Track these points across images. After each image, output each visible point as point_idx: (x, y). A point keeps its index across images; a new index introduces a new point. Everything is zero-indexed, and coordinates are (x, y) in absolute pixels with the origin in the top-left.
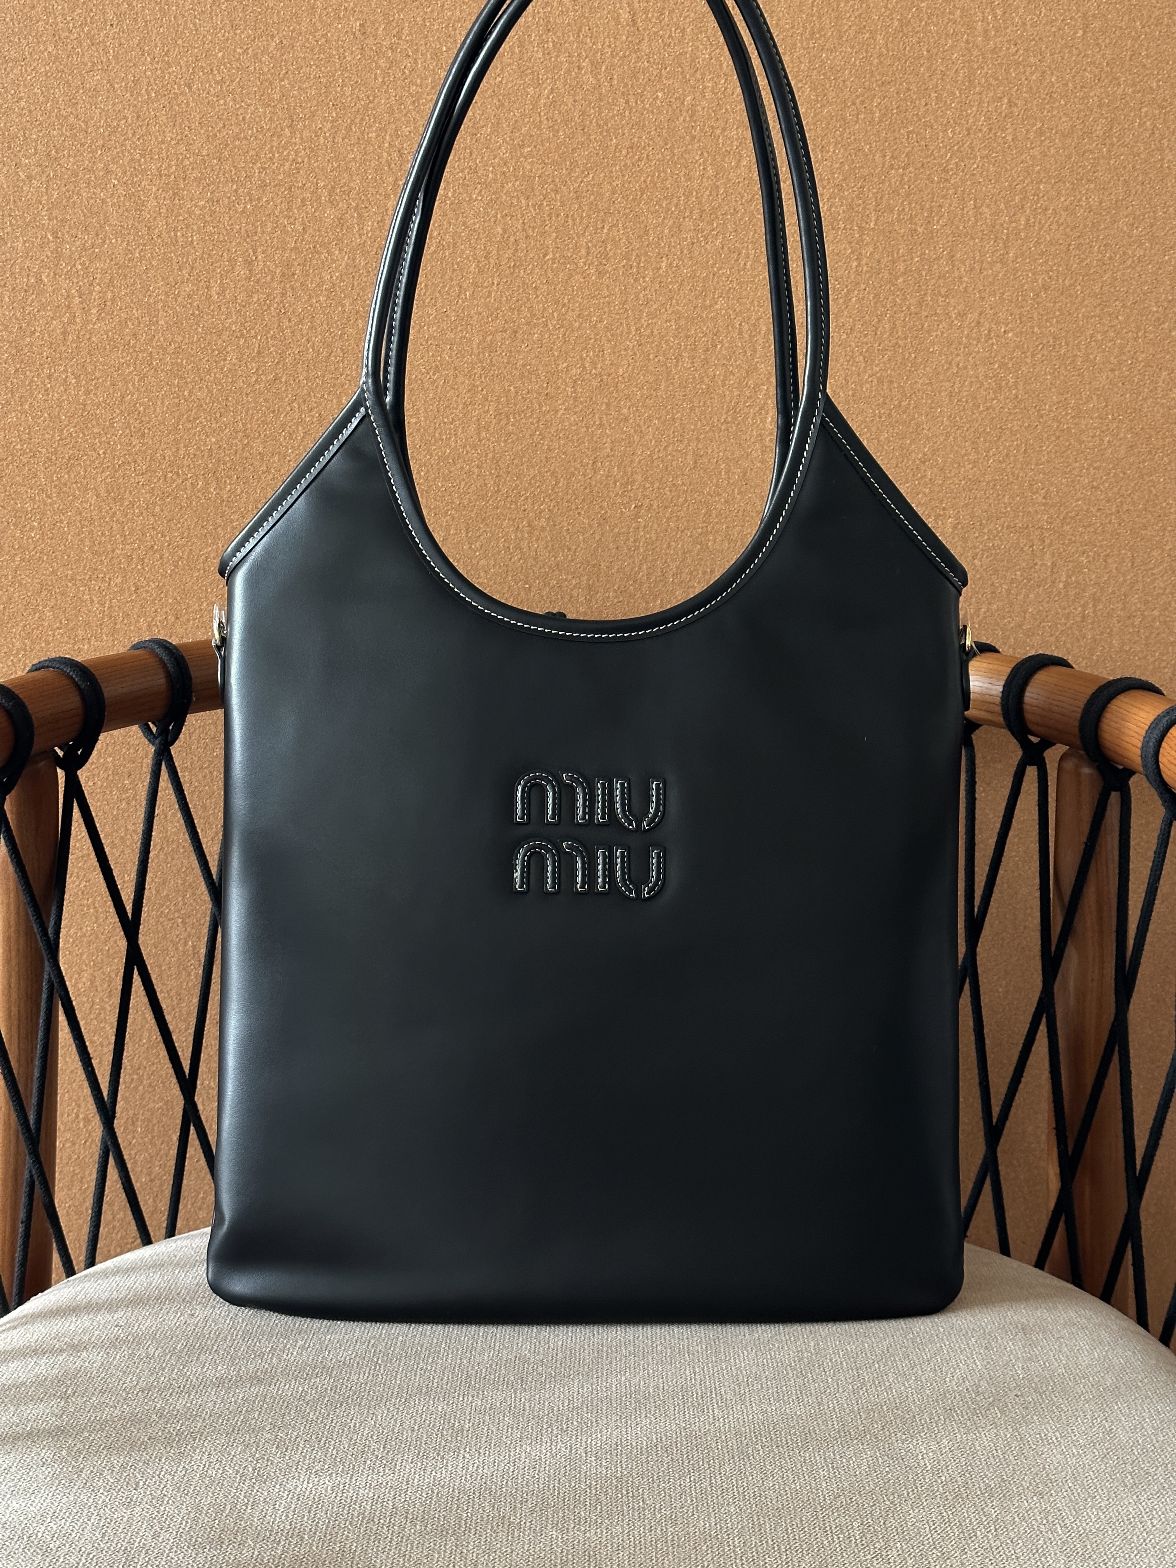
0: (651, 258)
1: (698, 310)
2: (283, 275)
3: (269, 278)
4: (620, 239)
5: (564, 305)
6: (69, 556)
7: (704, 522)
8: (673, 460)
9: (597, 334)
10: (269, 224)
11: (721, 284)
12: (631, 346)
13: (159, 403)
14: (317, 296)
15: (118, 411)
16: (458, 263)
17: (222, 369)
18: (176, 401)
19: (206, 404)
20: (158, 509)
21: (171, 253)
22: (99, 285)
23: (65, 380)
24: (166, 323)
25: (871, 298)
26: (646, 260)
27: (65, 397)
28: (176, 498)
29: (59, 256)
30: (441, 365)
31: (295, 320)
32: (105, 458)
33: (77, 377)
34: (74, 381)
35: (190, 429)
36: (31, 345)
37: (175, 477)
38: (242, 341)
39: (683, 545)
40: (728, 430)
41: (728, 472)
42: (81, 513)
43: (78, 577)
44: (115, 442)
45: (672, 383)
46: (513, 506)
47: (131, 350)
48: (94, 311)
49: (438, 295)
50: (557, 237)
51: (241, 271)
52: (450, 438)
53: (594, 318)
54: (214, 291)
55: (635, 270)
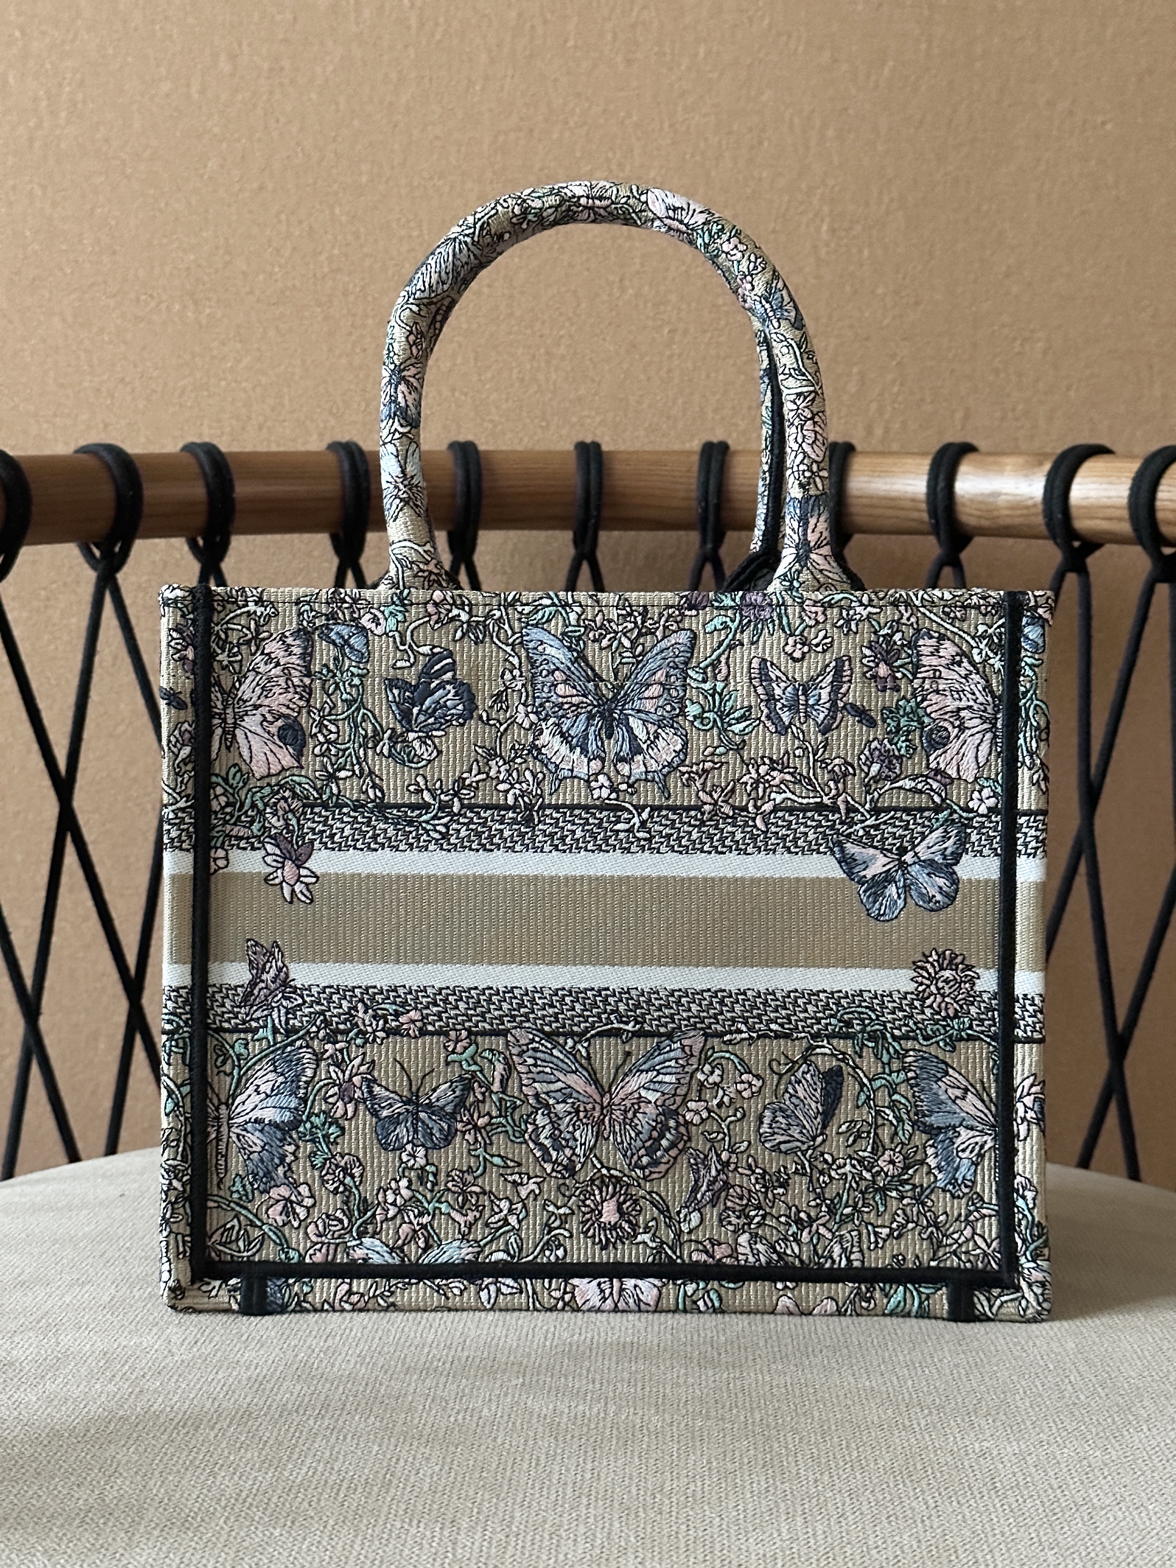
2: (271, 70)
3: (255, 74)
9: (624, 132)
17: (202, 176)
18: (151, 213)
22: (69, 84)
33: (44, 188)
34: (40, 193)
38: (224, 145)
46: (529, 332)
48: (63, 114)
51: (224, 66)
53: (622, 114)
54: (194, 90)
55: (668, 57)
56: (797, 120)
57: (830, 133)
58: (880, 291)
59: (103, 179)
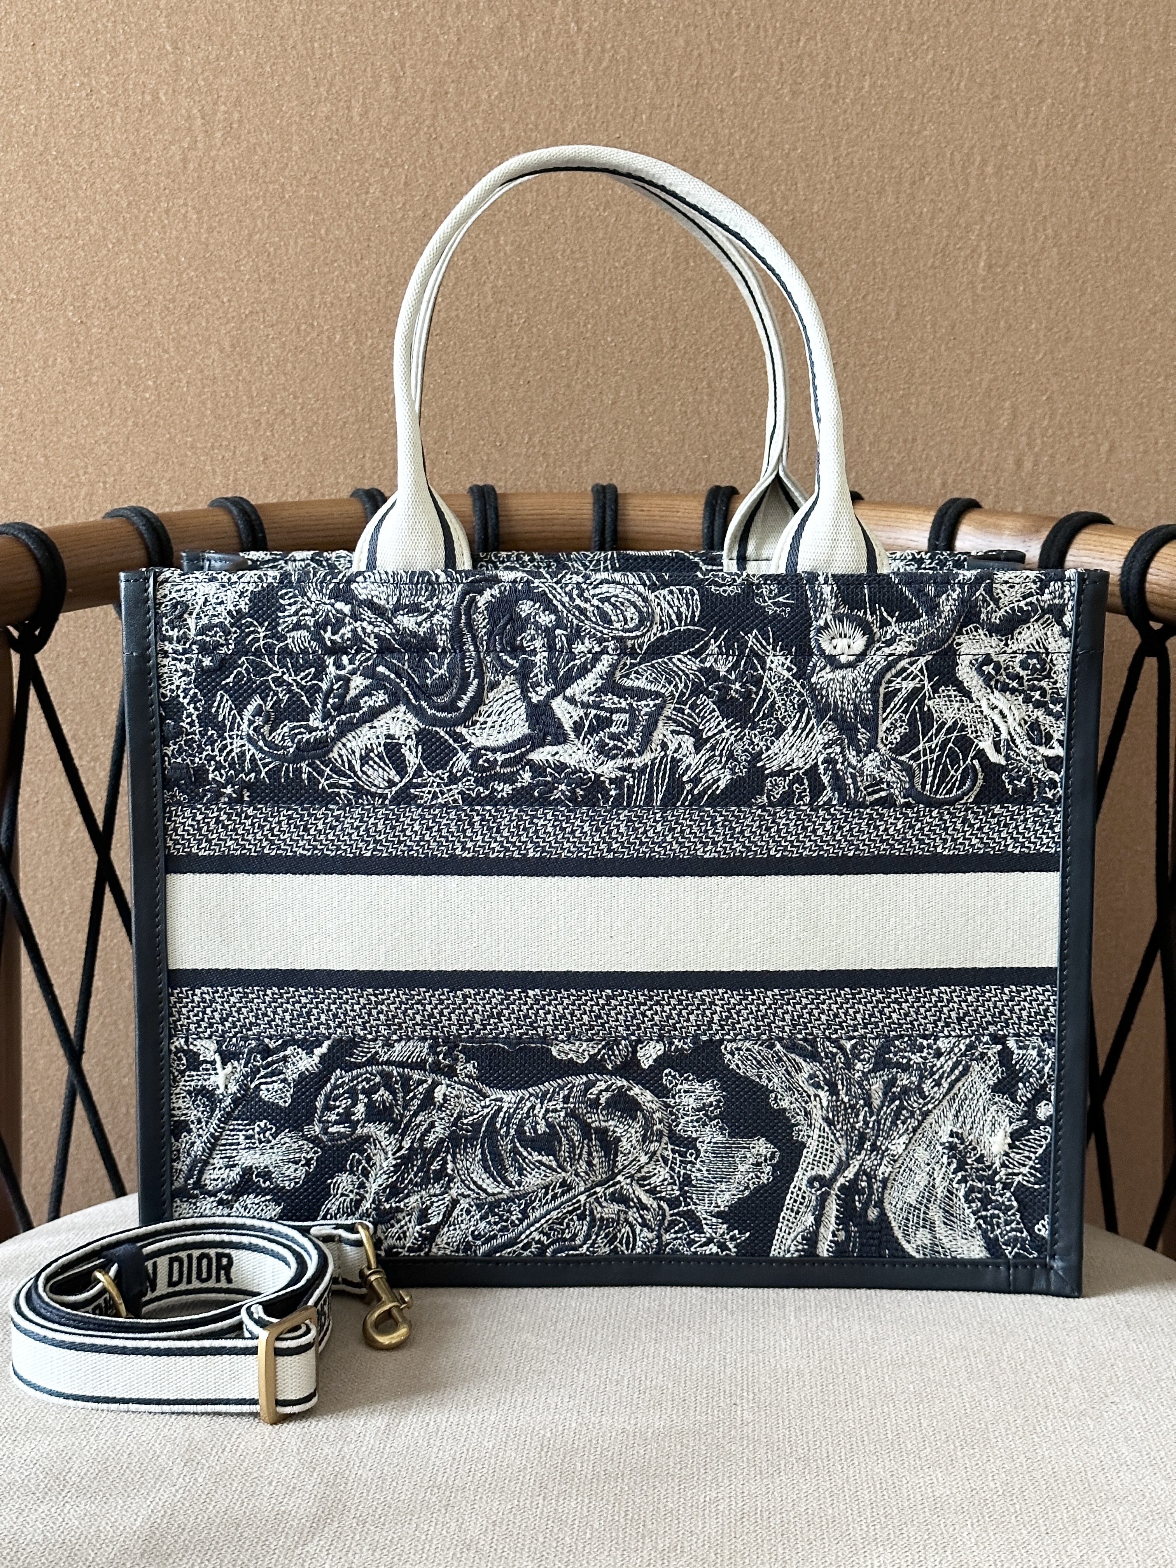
0: (852, 76)
1: (904, 137)
2: (434, 94)
3: (418, 98)
4: (818, 55)
5: (752, 131)
6: (188, 421)
7: (905, 383)
8: (873, 311)
9: (789, 165)
10: (419, 34)
11: (931, 106)
12: (828, 177)
13: (292, 243)
14: (473, 118)
15: (245, 252)
16: (633, 81)
17: (364, 204)
18: (312, 240)
19: (346, 244)
20: (289, 365)
21: (306, 67)
22: (224, 104)
23: (185, 216)
24: (301, 148)
25: (1099, 123)
26: (846, 79)
27: (185, 235)
28: (310, 353)
29: (178, 69)
30: (613, 199)
31: (447, 146)
32: (230, 307)
33: (199, 212)
34: (195, 217)
35: (325, 274)
36: (146, 174)
37: (309, 329)
38: (386, 171)
39: (882, 409)
40: (935, 275)
41: (933, 326)
42: (202, 371)
43: (199, 445)
44: (241, 289)
45: (874, 223)
47: (260, 181)
48: (218, 135)
49: (610, 118)
50: (746, 51)
51: (387, 88)
52: (621, 286)
53: (787, 146)
54: (355, 112)
55: (834, 90)
56: (957, 156)
57: (989, 169)
58: (1033, 326)
59: (261, 202)
